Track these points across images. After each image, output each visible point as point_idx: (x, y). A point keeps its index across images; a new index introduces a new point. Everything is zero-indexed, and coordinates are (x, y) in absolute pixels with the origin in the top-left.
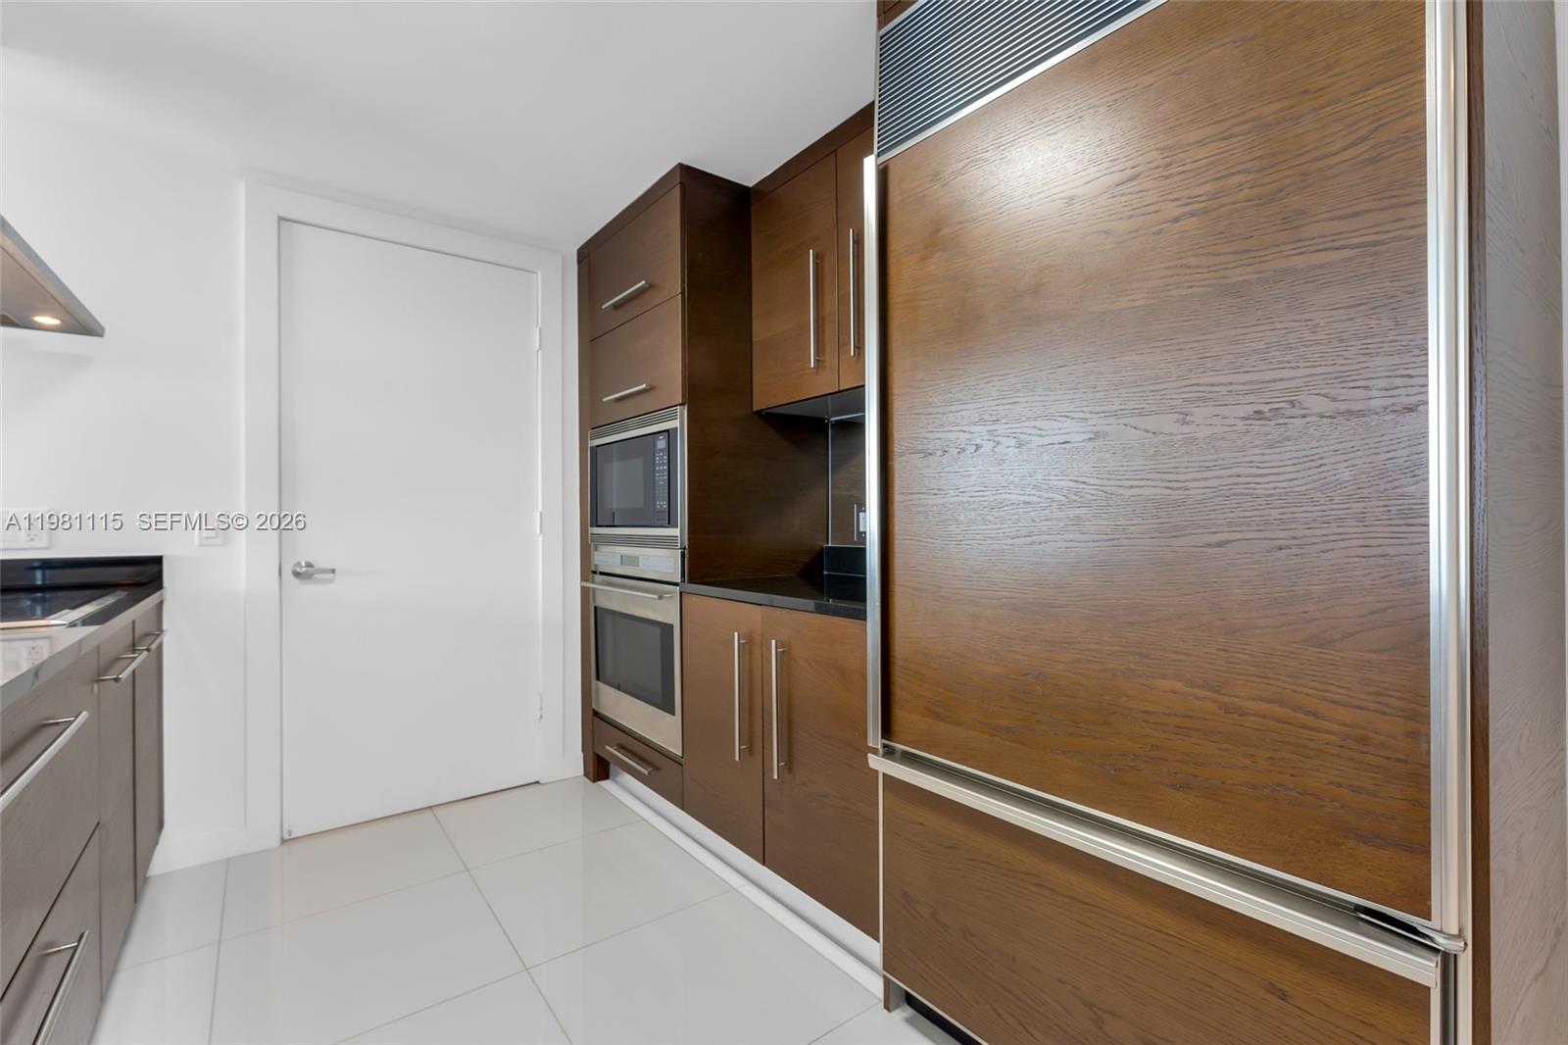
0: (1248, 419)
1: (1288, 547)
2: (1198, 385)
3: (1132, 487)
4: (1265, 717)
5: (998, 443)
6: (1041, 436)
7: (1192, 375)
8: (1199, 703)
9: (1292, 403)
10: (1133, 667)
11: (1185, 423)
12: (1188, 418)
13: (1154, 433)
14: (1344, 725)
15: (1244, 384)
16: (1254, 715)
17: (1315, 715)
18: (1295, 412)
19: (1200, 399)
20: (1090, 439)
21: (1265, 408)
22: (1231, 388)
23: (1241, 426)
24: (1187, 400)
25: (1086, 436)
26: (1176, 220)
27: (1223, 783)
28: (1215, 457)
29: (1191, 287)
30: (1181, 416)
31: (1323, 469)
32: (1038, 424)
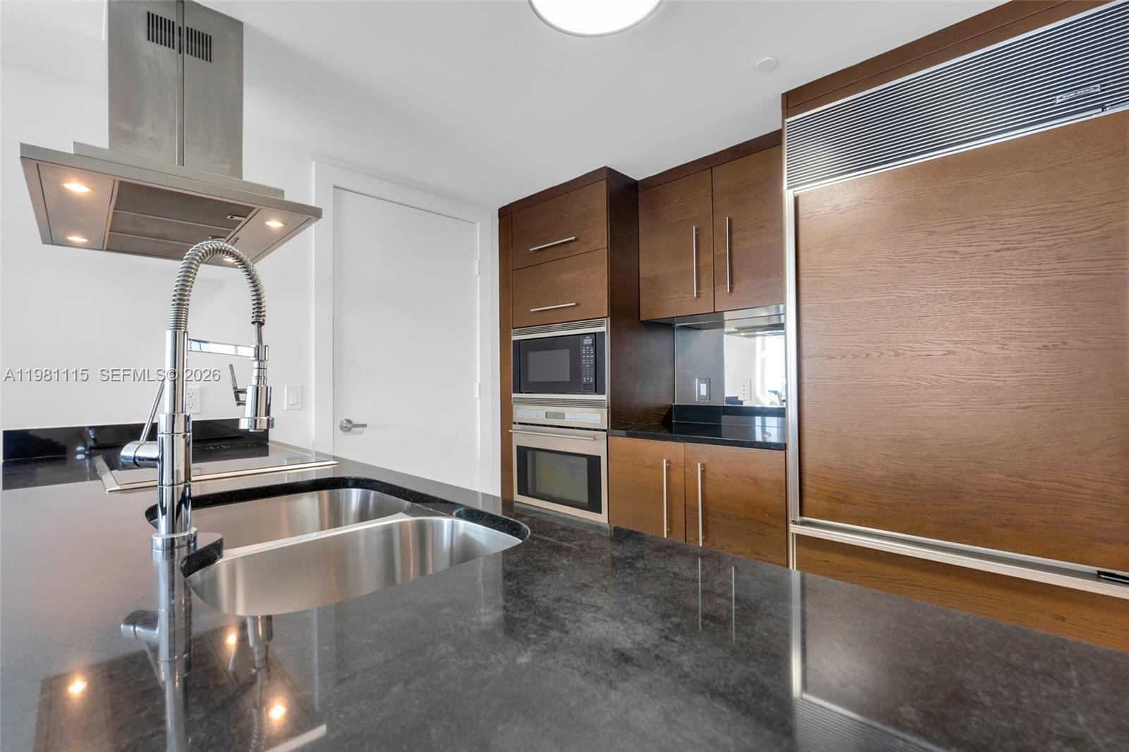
0: (1039, 349)
1: (1063, 409)
2: (1011, 331)
3: (971, 379)
4: (1051, 489)
5: (882, 354)
6: (911, 351)
7: (1007, 326)
8: (1013, 484)
9: (1064, 343)
10: (972, 468)
11: (1003, 349)
12: (1006, 347)
13: (985, 353)
14: (1094, 490)
15: (1038, 332)
16: (1046, 488)
17: (1078, 486)
18: (1064, 347)
19: (1012, 338)
20: (945, 354)
21: (1050, 344)
22: (1029, 334)
23: (1036, 352)
24: (1005, 338)
25: (943, 353)
26: (997, 251)
27: (1028, 522)
28: (1021, 366)
29: (1007, 284)
30: (1001, 346)
31: (1081, 373)
32: (911, 345)
